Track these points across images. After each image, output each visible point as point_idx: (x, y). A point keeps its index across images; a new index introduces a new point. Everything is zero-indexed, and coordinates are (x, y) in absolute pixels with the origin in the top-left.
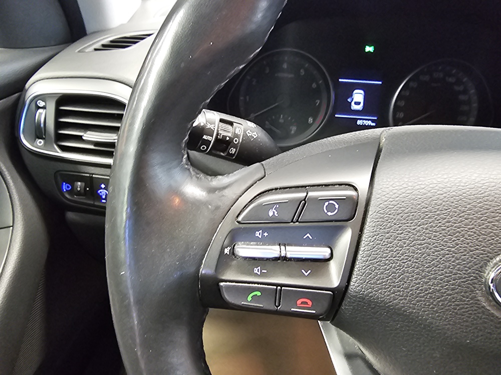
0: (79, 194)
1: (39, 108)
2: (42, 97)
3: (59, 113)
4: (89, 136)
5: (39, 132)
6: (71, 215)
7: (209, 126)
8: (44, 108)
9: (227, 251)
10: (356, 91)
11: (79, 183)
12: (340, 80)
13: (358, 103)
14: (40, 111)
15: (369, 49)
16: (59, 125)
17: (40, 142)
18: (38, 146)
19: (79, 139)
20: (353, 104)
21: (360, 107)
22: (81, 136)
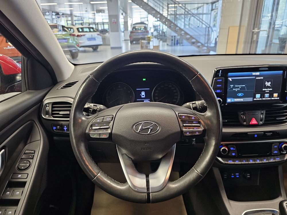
0: (58, 130)
1: (47, 106)
2: (48, 103)
3: (53, 107)
4: (61, 113)
5: (47, 113)
6: (55, 138)
7: (91, 107)
8: (48, 106)
9: (91, 128)
10: (142, 92)
11: (58, 127)
12: (137, 89)
13: (143, 96)
14: (48, 107)
15: (144, 80)
16: (52, 111)
17: (47, 116)
18: (47, 117)
19: (58, 114)
20: (142, 96)
21: (144, 97)
22: (59, 113)
